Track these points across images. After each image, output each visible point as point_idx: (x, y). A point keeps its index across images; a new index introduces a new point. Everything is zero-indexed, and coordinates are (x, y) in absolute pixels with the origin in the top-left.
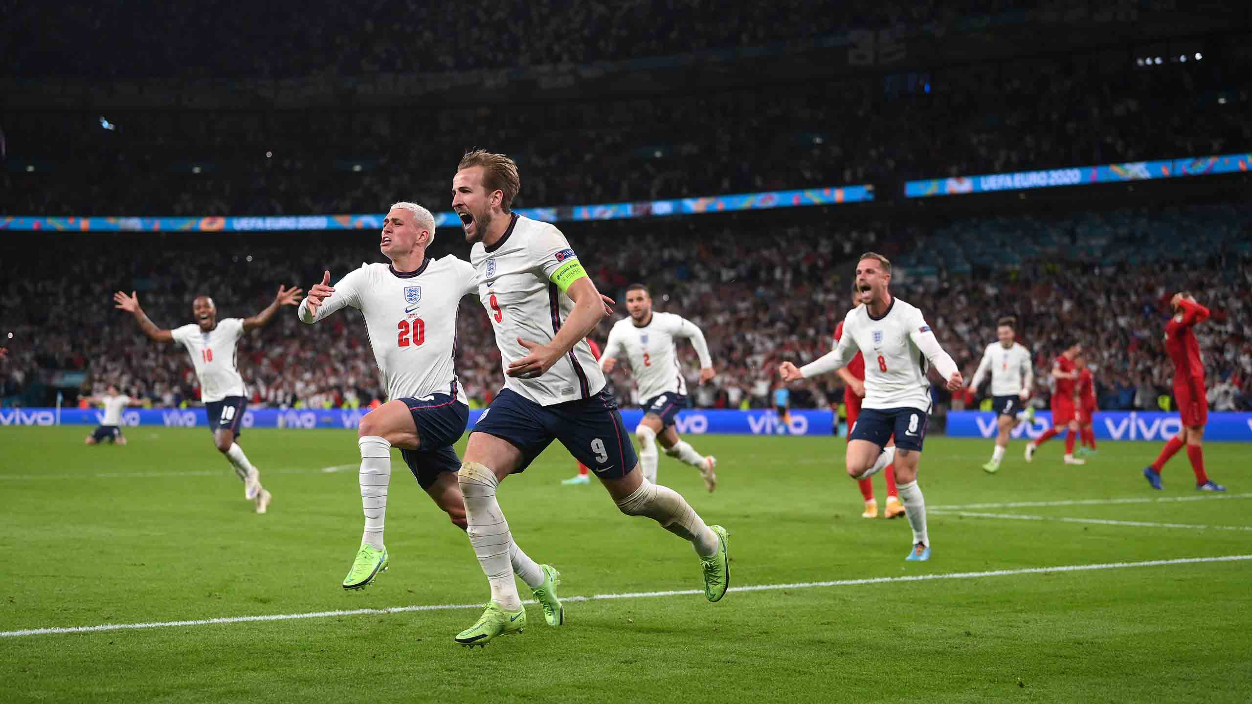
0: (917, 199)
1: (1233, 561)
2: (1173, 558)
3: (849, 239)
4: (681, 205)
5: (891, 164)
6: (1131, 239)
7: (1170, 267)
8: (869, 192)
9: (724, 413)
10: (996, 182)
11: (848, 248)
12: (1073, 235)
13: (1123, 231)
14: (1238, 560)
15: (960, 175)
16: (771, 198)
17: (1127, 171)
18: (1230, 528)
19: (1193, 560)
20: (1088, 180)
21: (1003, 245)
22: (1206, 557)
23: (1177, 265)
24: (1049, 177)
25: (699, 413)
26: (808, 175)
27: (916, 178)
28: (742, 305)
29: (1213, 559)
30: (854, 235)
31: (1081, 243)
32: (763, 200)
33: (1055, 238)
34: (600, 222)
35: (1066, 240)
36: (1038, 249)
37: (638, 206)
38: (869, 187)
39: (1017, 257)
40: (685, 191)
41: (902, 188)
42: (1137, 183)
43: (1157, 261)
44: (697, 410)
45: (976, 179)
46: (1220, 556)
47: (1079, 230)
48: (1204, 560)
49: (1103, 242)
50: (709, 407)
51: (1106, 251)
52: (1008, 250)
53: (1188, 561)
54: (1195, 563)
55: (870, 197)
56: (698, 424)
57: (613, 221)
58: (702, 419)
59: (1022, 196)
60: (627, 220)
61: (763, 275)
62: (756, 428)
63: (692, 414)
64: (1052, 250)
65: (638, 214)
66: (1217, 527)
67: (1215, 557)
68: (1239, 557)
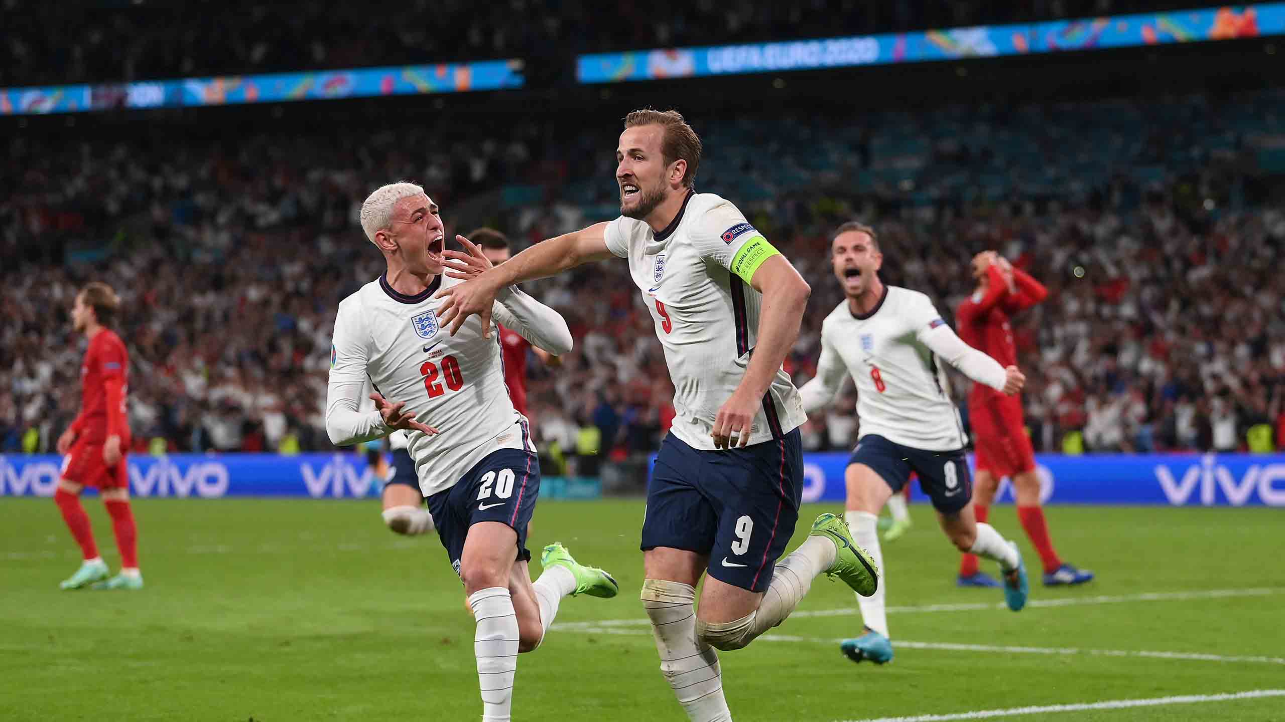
0: (599, 87)
1: (1116, 709)
2: (1016, 706)
3: (479, 154)
4: (181, 92)
5: (552, 24)
6: (961, 158)
7: (1029, 208)
8: (515, 73)
9: (255, 460)
10: (734, 59)
11: (478, 170)
12: (864, 152)
13: (949, 145)
14: (1125, 708)
15: (674, 44)
16: (342, 81)
17: (955, 42)
18: (1116, 653)
19: (1050, 709)
20: (890, 56)
21: (747, 167)
22: (1071, 703)
23: (1041, 203)
24: (825, 50)
25: (215, 461)
26: (408, 39)
27: (596, 49)
28: (292, 269)
29: (1084, 706)
30: (489, 147)
31: (878, 165)
32: (327, 86)
33: (834, 157)
34: (34, 120)
35: (853, 160)
36: (804, 175)
37: (102, 90)
38: (515, 64)
39: (770, 188)
40: (187, 65)
41: (571, 68)
42: (973, 63)
43: (1005, 197)
44: (211, 455)
45: (700, 53)
46: (1096, 701)
47: (876, 143)
48: (1069, 708)
49: (915, 163)
50: (232, 451)
51: (922, 179)
52: (755, 176)
53: (1042, 709)
54: (1052, 714)
55: (517, 81)
56: (212, 480)
57: (56, 118)
58: (218, 469)
59: (778, 84)
60: (82, 117)
61: (329, 218)
62: (316, 487)
63: (201, 463)
64: (830, 177)
65: (102, 104)
66: (1094, 652)
67: (1088, 702)
68: (1128, 703)
